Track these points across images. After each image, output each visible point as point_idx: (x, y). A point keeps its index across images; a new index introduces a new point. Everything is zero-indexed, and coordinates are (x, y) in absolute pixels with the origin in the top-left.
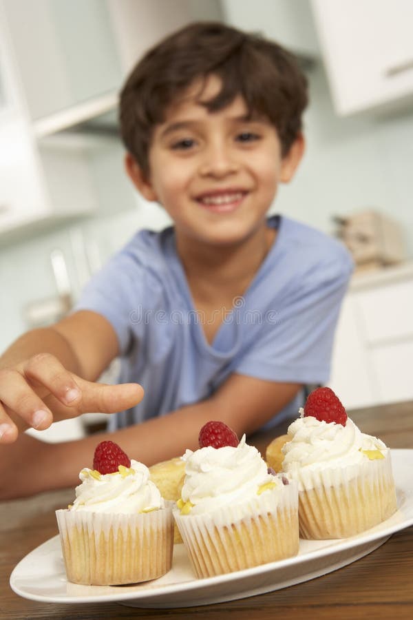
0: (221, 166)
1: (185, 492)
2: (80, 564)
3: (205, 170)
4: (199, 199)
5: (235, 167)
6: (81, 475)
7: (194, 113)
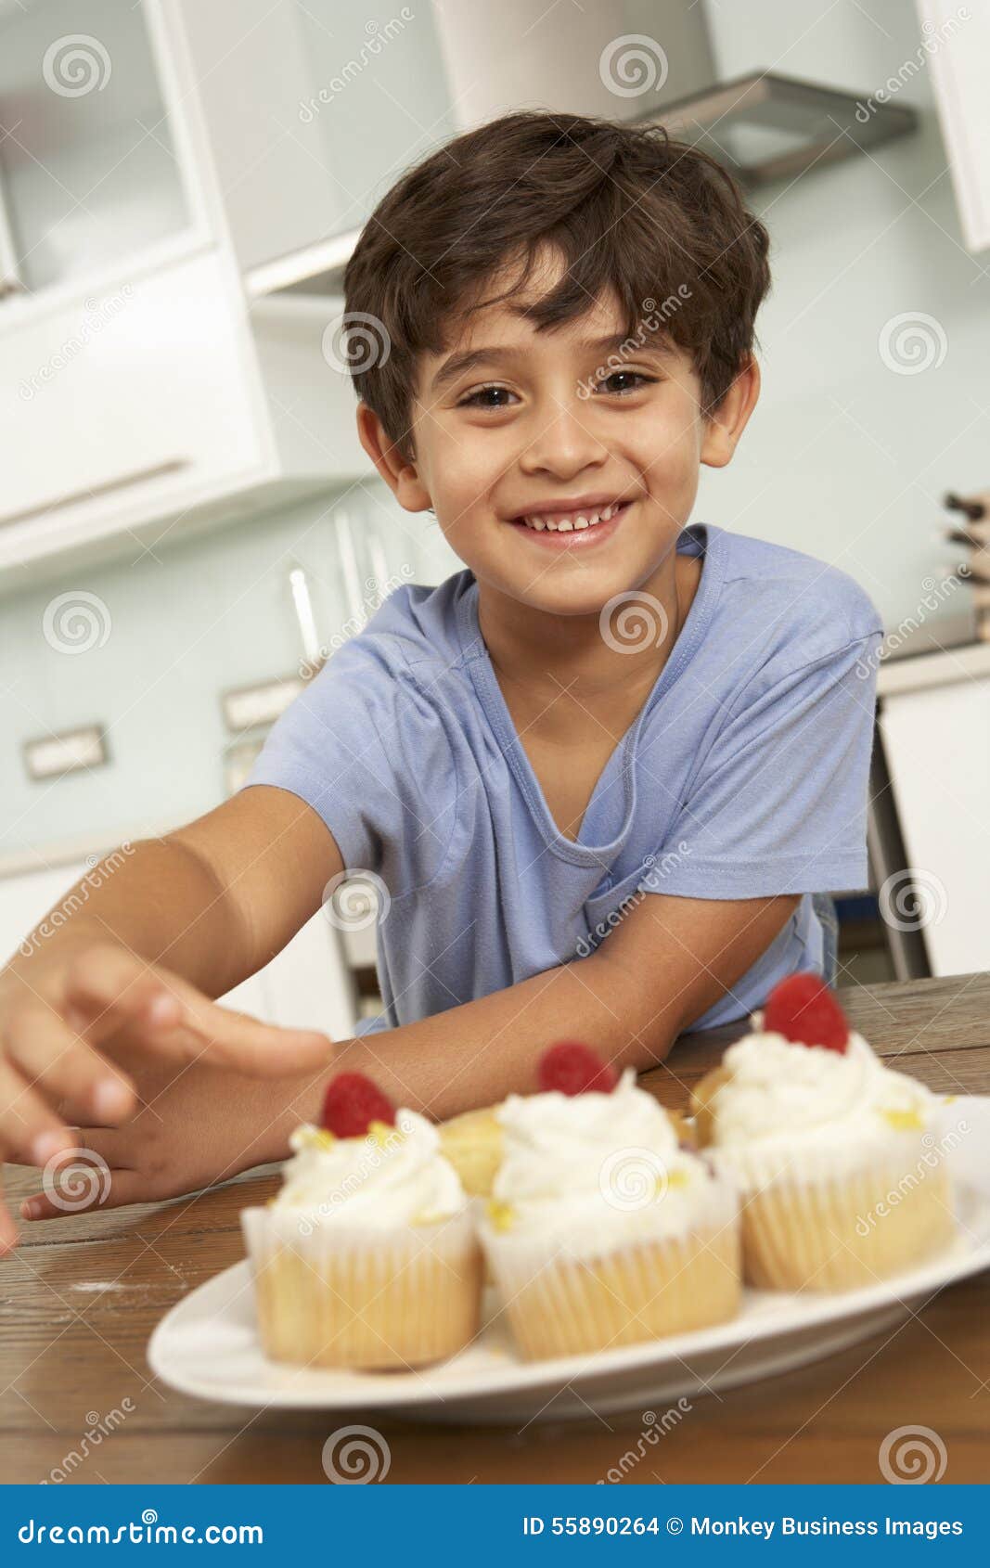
0: (567, 452)
1: (502, 1187)
2: (289, 1324)
3: (531, 462)
4: (519, 521)
5: (598, 454)
6: (297, 1140)
7: (507, 332)
